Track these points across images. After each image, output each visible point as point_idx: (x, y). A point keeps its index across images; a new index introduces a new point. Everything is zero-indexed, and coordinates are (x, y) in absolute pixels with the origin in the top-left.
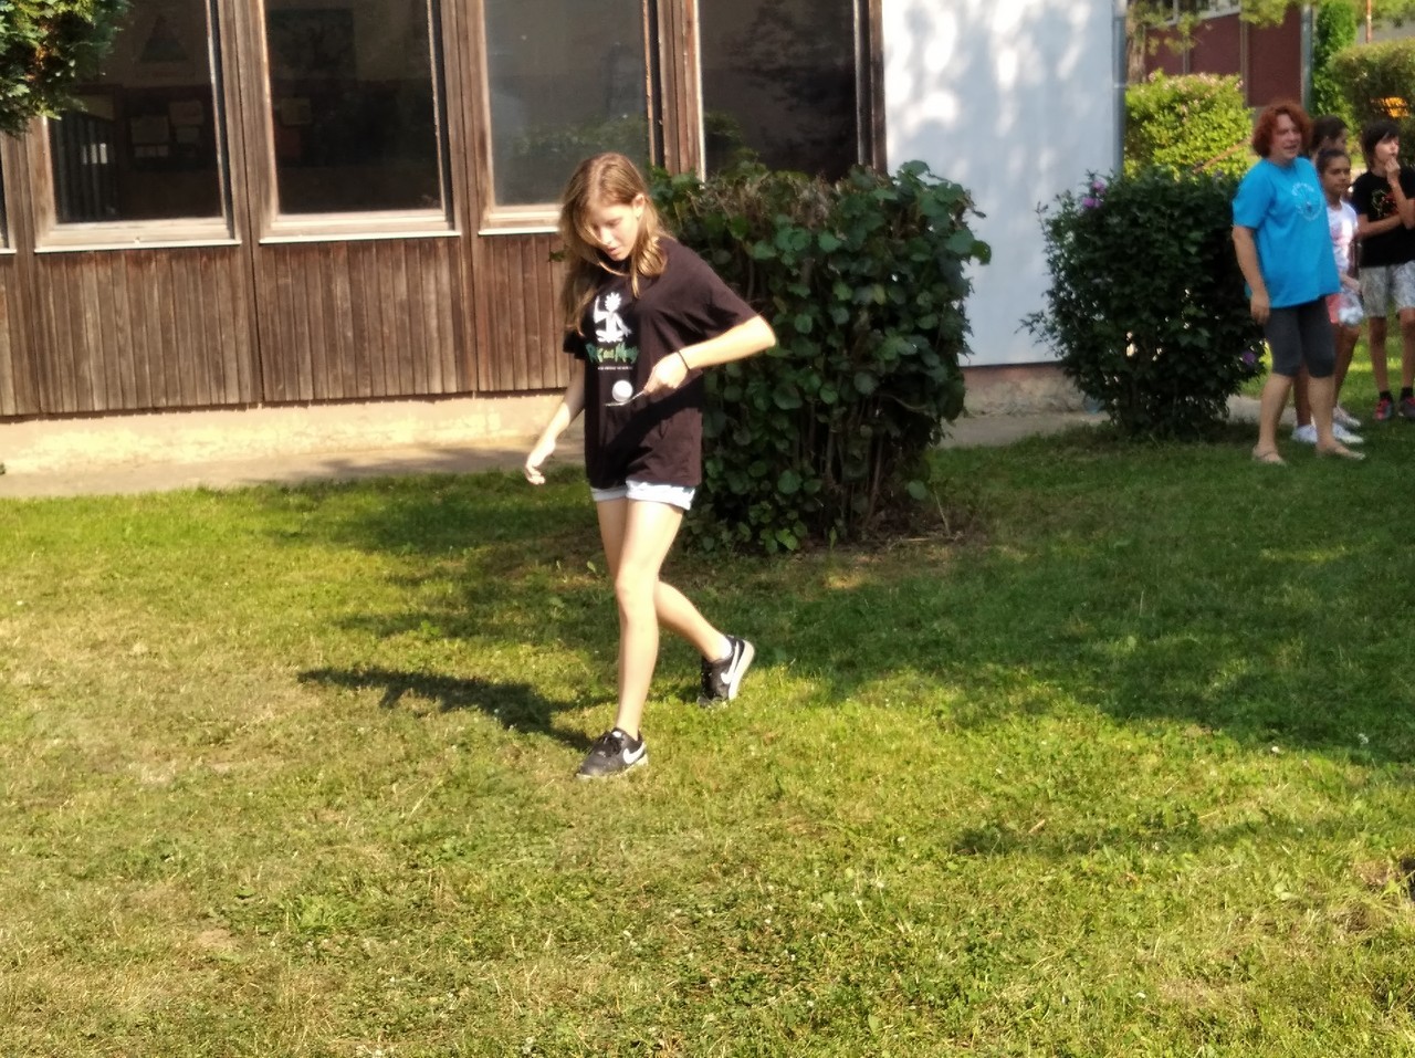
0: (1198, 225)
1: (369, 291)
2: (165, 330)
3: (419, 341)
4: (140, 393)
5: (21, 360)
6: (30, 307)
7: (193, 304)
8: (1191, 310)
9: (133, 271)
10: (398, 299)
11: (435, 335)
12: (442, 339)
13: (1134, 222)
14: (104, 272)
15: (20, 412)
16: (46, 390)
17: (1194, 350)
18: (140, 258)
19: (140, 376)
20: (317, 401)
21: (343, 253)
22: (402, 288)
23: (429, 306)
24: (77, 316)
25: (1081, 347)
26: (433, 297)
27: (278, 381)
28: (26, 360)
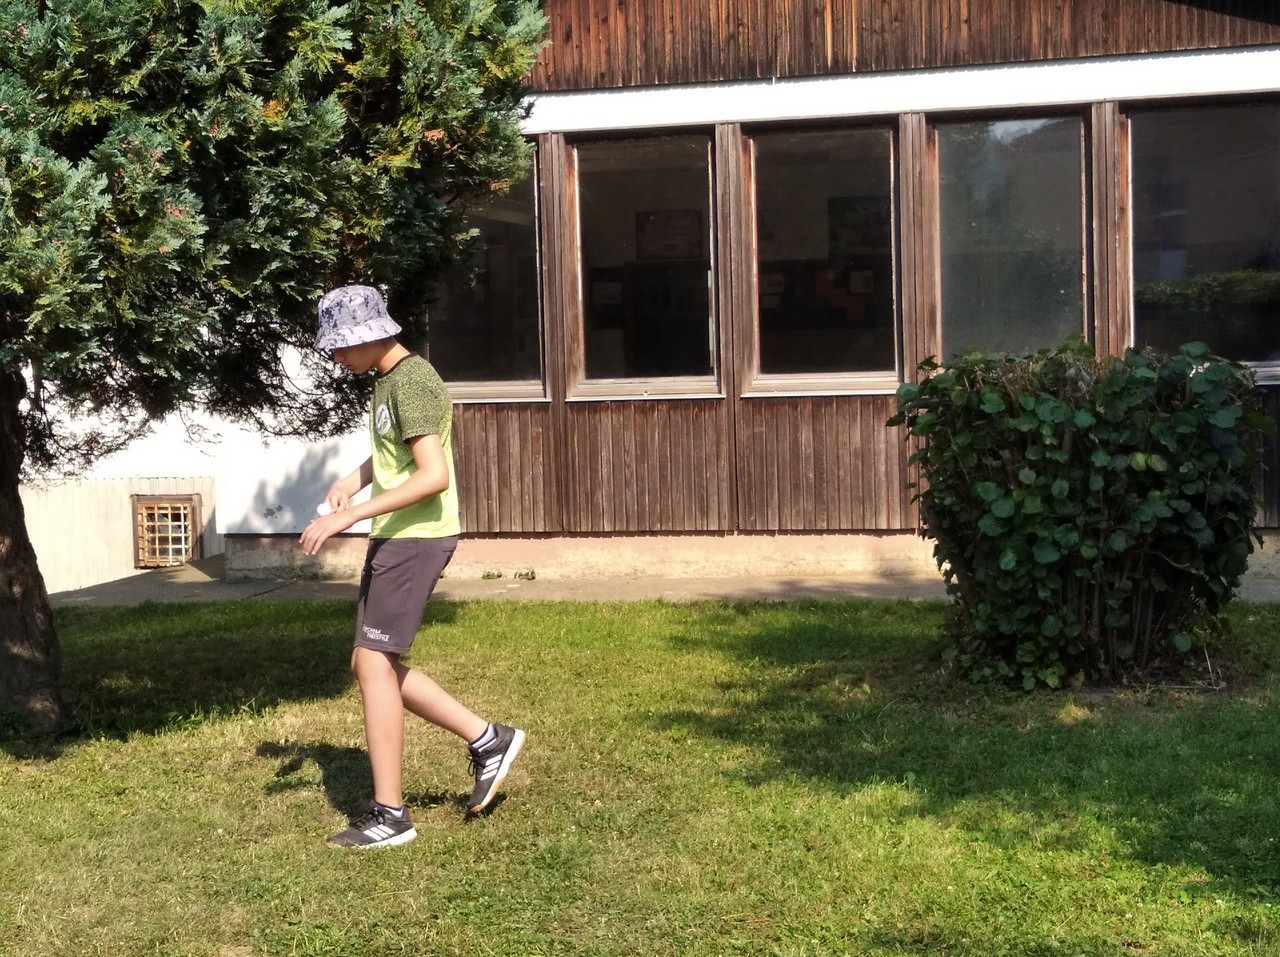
1: (829, 440)
2: (663, 467)
3: (869, 483)
4: (640, 518)
5: (550, 488)
6: (562, 442)
7: (685, 446)
9: (639, 418)
10: (853, 447)
11: (884, 479)
12: (889, 482)
14: (617, 419)
15: (547, 530)
16: (568, 513)
18: (646, 407)
19: (640, 504)
20: (783, 532)
21: (809, 407)
22: (857, 437)
23: (880, 453)
24: (595, 454)
26: (883, 446)
27: (750, 514)
28: (554, 489)
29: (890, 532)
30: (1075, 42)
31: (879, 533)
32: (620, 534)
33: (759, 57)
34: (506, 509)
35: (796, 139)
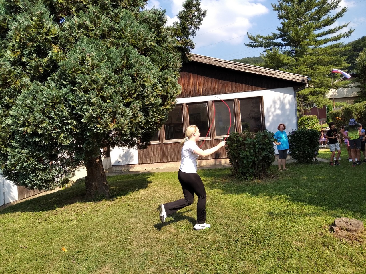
0: (307, 136)
6: (163, 149)
8: (307, 147)
9: (174, 145)
13: (298, 136)
14: (171, 145)
15: (161, 162)
16: (164, 159)
17: (308, 152)
18: (175, 143)
24: (167, 150)
25: (292, 152)
28: (162, 156)
29: (210, 159)
30: (232, 91)
31: (209, 159)
32: (172, 162)
33: (188, 94)
34: (155, 159)
35: (194, 105)
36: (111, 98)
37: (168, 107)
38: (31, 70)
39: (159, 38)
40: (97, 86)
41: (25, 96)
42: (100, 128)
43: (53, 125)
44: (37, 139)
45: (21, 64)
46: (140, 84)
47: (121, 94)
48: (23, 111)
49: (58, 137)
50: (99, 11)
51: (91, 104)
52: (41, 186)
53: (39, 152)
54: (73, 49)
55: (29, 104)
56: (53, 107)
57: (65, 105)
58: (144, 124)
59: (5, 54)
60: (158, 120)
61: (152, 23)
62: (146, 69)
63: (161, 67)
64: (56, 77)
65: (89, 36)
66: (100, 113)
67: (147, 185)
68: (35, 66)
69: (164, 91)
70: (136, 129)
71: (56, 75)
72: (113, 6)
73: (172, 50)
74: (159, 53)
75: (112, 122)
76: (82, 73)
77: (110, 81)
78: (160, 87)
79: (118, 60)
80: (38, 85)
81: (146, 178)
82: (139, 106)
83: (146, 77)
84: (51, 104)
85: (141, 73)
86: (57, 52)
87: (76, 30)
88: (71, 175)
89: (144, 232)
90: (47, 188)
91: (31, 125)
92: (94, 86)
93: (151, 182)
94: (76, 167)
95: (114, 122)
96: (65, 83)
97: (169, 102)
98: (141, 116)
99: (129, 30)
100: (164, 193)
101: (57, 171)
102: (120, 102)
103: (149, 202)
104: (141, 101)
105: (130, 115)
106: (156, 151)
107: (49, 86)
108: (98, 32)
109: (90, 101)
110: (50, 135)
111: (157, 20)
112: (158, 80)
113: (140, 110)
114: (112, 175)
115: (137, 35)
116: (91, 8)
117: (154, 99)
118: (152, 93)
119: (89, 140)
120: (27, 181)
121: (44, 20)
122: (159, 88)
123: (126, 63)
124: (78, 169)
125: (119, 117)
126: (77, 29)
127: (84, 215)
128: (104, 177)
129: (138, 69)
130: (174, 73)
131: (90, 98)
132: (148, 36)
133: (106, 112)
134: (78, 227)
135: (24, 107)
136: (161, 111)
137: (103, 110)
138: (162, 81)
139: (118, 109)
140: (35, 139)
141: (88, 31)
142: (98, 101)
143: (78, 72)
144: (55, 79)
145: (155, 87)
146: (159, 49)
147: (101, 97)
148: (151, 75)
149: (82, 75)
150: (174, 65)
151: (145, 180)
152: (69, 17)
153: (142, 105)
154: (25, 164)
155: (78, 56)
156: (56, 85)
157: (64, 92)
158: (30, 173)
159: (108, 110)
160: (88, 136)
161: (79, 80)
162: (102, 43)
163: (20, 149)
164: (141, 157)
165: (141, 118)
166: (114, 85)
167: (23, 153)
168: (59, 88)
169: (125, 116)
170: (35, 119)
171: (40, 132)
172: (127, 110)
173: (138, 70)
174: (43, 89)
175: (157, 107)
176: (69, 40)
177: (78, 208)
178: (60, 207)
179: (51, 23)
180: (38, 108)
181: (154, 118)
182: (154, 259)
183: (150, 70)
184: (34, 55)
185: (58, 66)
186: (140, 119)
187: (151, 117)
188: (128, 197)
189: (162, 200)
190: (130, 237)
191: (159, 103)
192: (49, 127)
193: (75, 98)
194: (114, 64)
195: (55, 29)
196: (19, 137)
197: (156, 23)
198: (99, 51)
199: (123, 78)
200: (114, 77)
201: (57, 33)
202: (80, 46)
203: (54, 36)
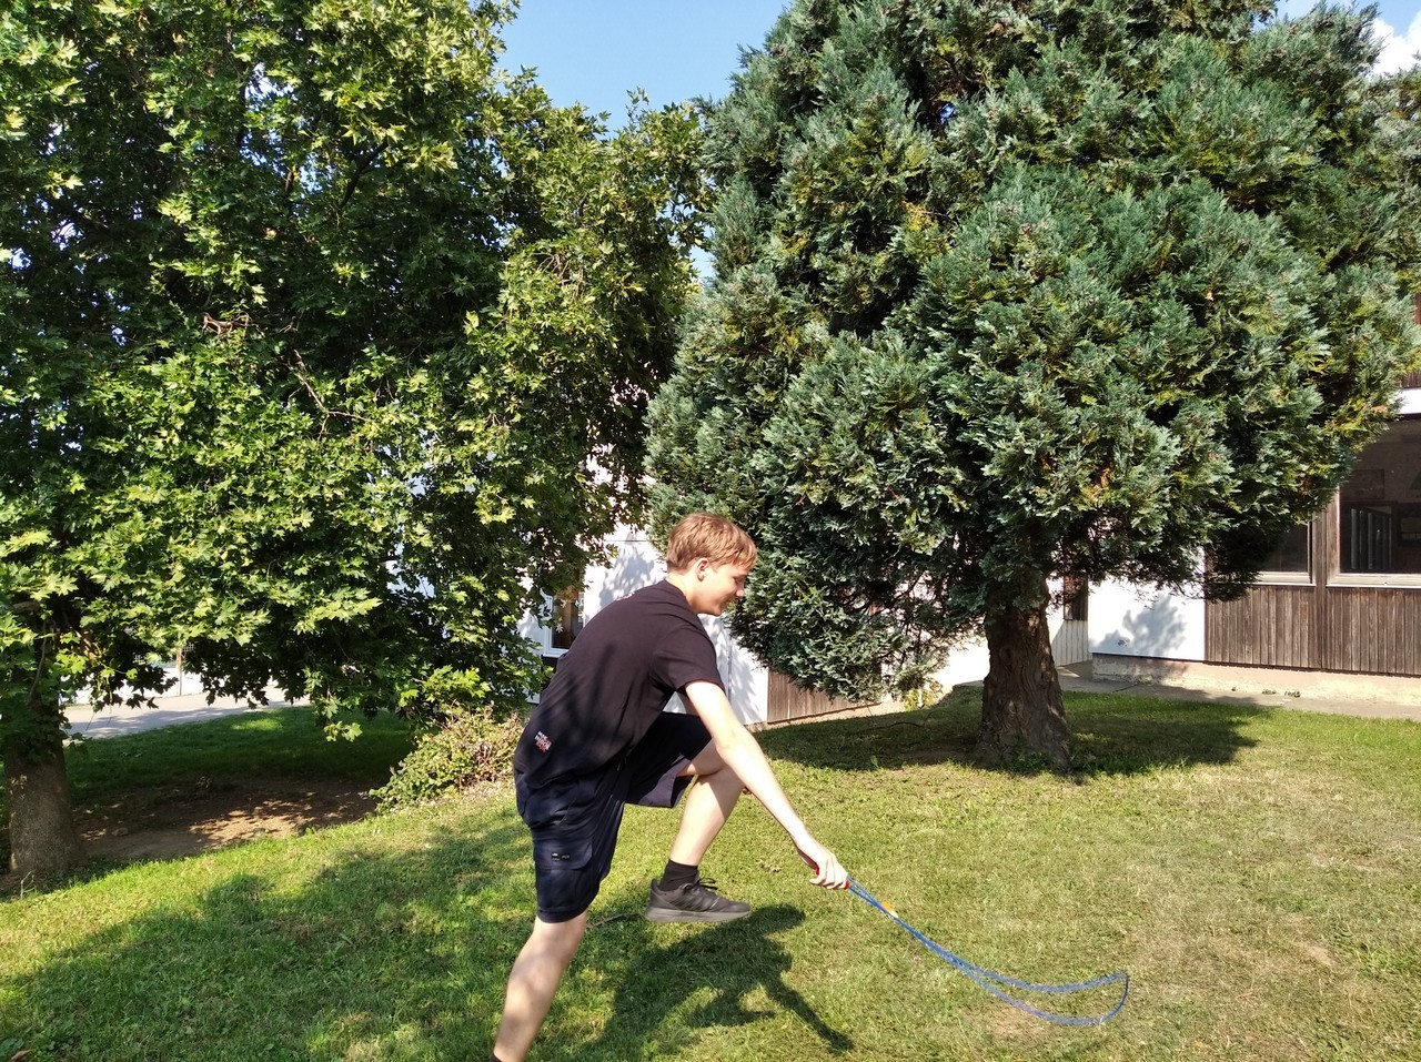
2: (1398, 632)
4: (1380, 663)
5: (1313, 640)
6: (1322, 612)
9: (1381, 600)
14: (1365, 599)
15: (1311, 666)
16: (1326, 657)
18: (1386, 593)
19: (1380, 655)
24: (1347, 620)
28: (1316, 641)
32: (1364, 673)
34: (1281, 652)
36: (1098, 388)
37: (1351, 426)
38: (833, 296)
39: (1335, 130)
40: (1050, 343)
41: (809, 383)
42: (1047, 502)
43: (888, 482)
44: (834, 526)
45: (805, 279)
46: (1227, 331)
47: (1142, 372)
48: (802, 431)
49: (899, 524)
50: (1078, 59)
51: (1020, 410)
52: (835, 682)
53: (838, 567)
54: (976, 212)
55: (820, 408)
56: (892, 420)
57: (932, 411)
58: (1233, 494)
59: (766, 249)
60: (1298, 480)
61: (1304, 74)
62: (1258, 266)
63: (1332, 253)
64: (909, 317)
65: (1034, 159)
66: (1053, 444)
67: (1232, 751)
68: (847, 281)
69: (1336, 357)
70: (1194, 515)
71: (909, 310)
72: (1135, 30)
73: (1395, 174)
74: (1325, 196)
75: (1095, 478)
76: (1001, 298)
77: (1100, 324)
78: (1322, 340)
79: (1141, 239)
80: (851, 345)
81: (1231, 723)
82: (1212, 422)
83: (1255, 301)
84: (886, 409)
85: (1233, 287)
86: (918, 228)
87: (990, 144)
88: (934, 661)
89: (1189, 927)
90: (852, 691)
91: (819, 477)
92: (1039, 345)
93: (1251, 744)
94: (953, 637)
95: (1104, 480)
96: (936, 334)
97: (1363, 406)
98: (1218, 462)
99: (1197, 118)
100: (1305, 797)
101: (889, 641)
102: (1133, 405)
103: (1230, 819)
104: (1225, 399)
105: (1172, 455)
106: (1289, 613)
107: (886, 349)
108: (1070, 141)
109: (1018, 398)
110: (875, 513)
111: (1328, 55)
112: (1313, 310)
113: (1216, 438)
114: (1088, 688)
115: (1227, 133)
116: (1051, 54)
117: (1285, 393)
118: (1276, 368)
119: (1004, 541)
120: (796, 660)
121: (887, 123)
122: (1316, 347)
123: (1173, 248)
124: (957, 645)
125: (1122, 463)
126: (993, 141)
127: (967, 810)
128: (1051, 689)
129: (1220, 271)
130: (1395, 277)
131: (1019, 388)
132: (1279, 129)
133: (1074, 442)
134: (942, 847)
135: (805, 417)
136: (1319, 445)
137: (1062, 432)
138: (1334, 313)
139: (1124, 431)
140: (828, 525)
141: (1033, 143)
142: (1049, 398)
143: (982, 294)
144: (906, 321)
145: (1296, 343)
146: (1331, 177)
147: (1062, 383)
148: (1279, 292)
149: (997, 305)
150: (1402, 241)
151: (1227, 733)
152: (969, 99)
153: (1228, 414)
154: (795, 603)
155: (991, 236)
156: (909, 344)
157: (931, 369)
158: (807, 636)
159: (1084, 433)
160: (1000, 528)
161: (986, 324)
162: (1080, 180)
163: (783, 551)
164: (1217, 632)
165: (1219, 467)
166: (1113, 340)
167: (789, 568)
168: (915, 355)
169: (1149, 460)
170: (832, 460)
171: (845, 502)
172: (1162, 435)
173: (1222, 272)
174: (865, 357)
175: (1299, 424)
176: (962, 181)
177: (947, 784)
178: (890, 768)
179: (907, 129)
180: (845, 421)
181: (1279, 473)
182: (1213, 1038)
183: (1275, 271)
184: (848, 245)
185: (921, 277)
186: (1216, 472)
187: (1265, 467)
188: (1142, 782)
189: (1289, 824)
190: (1128, 930)
191: (1310, 410)
192: (874, 487)
193: (967, 388)
194: (1121, 258)
195: (920, 150)
196: (782, 515)
197: (1321, 73)
198: (1069, 211)
199: (1156, 310)
200: (1120, 306)
201: (923, 162)
202: (1000, 199)
203: (914, 174)
